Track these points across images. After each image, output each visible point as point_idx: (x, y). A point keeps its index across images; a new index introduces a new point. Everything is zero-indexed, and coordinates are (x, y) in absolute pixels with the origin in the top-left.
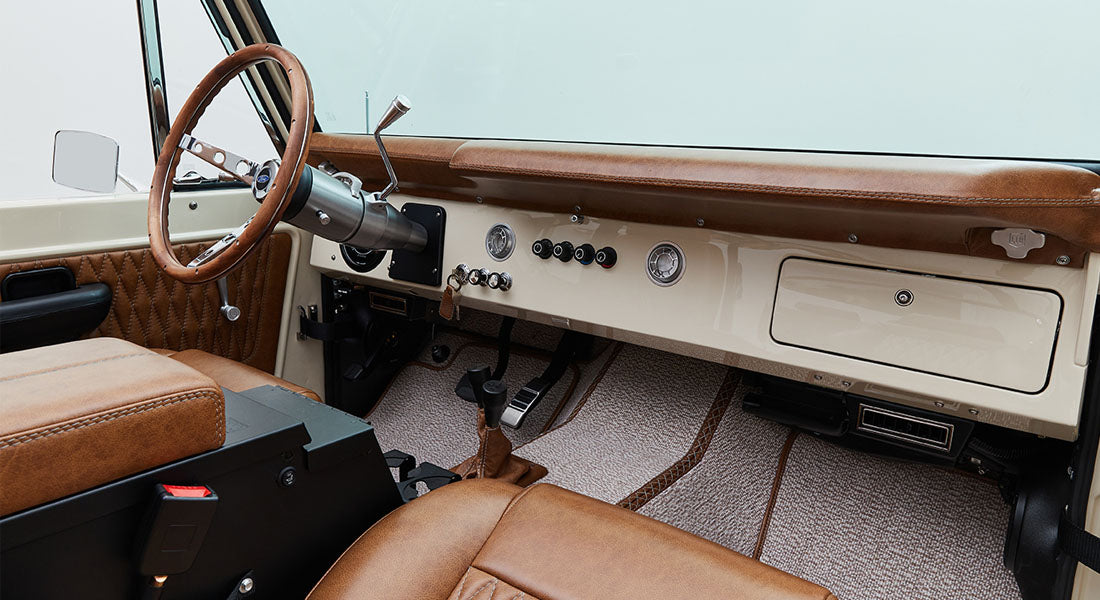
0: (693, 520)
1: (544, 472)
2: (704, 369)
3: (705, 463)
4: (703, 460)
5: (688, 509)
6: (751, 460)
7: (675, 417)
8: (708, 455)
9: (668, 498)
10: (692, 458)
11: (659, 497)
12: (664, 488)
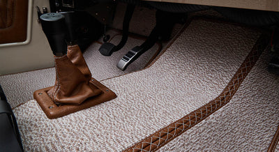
0: (218, 146)
1: (114, 96)
2: (237, 41)
3: (232, 104)
4: (231, 101)
5: (215, 138)
6: (265, 105)
7: (213, 71)
8: (234, 99)
9: (202, 129)
10: (223, 99)
11: (194, 128)
12: (199, 120)
